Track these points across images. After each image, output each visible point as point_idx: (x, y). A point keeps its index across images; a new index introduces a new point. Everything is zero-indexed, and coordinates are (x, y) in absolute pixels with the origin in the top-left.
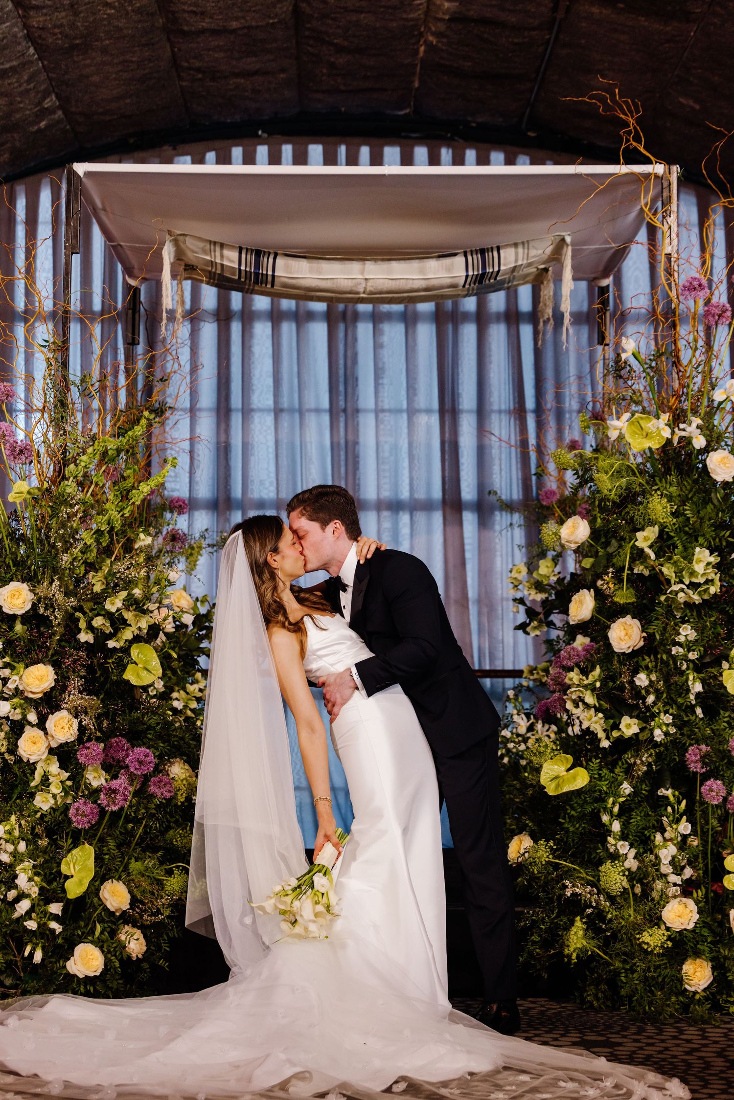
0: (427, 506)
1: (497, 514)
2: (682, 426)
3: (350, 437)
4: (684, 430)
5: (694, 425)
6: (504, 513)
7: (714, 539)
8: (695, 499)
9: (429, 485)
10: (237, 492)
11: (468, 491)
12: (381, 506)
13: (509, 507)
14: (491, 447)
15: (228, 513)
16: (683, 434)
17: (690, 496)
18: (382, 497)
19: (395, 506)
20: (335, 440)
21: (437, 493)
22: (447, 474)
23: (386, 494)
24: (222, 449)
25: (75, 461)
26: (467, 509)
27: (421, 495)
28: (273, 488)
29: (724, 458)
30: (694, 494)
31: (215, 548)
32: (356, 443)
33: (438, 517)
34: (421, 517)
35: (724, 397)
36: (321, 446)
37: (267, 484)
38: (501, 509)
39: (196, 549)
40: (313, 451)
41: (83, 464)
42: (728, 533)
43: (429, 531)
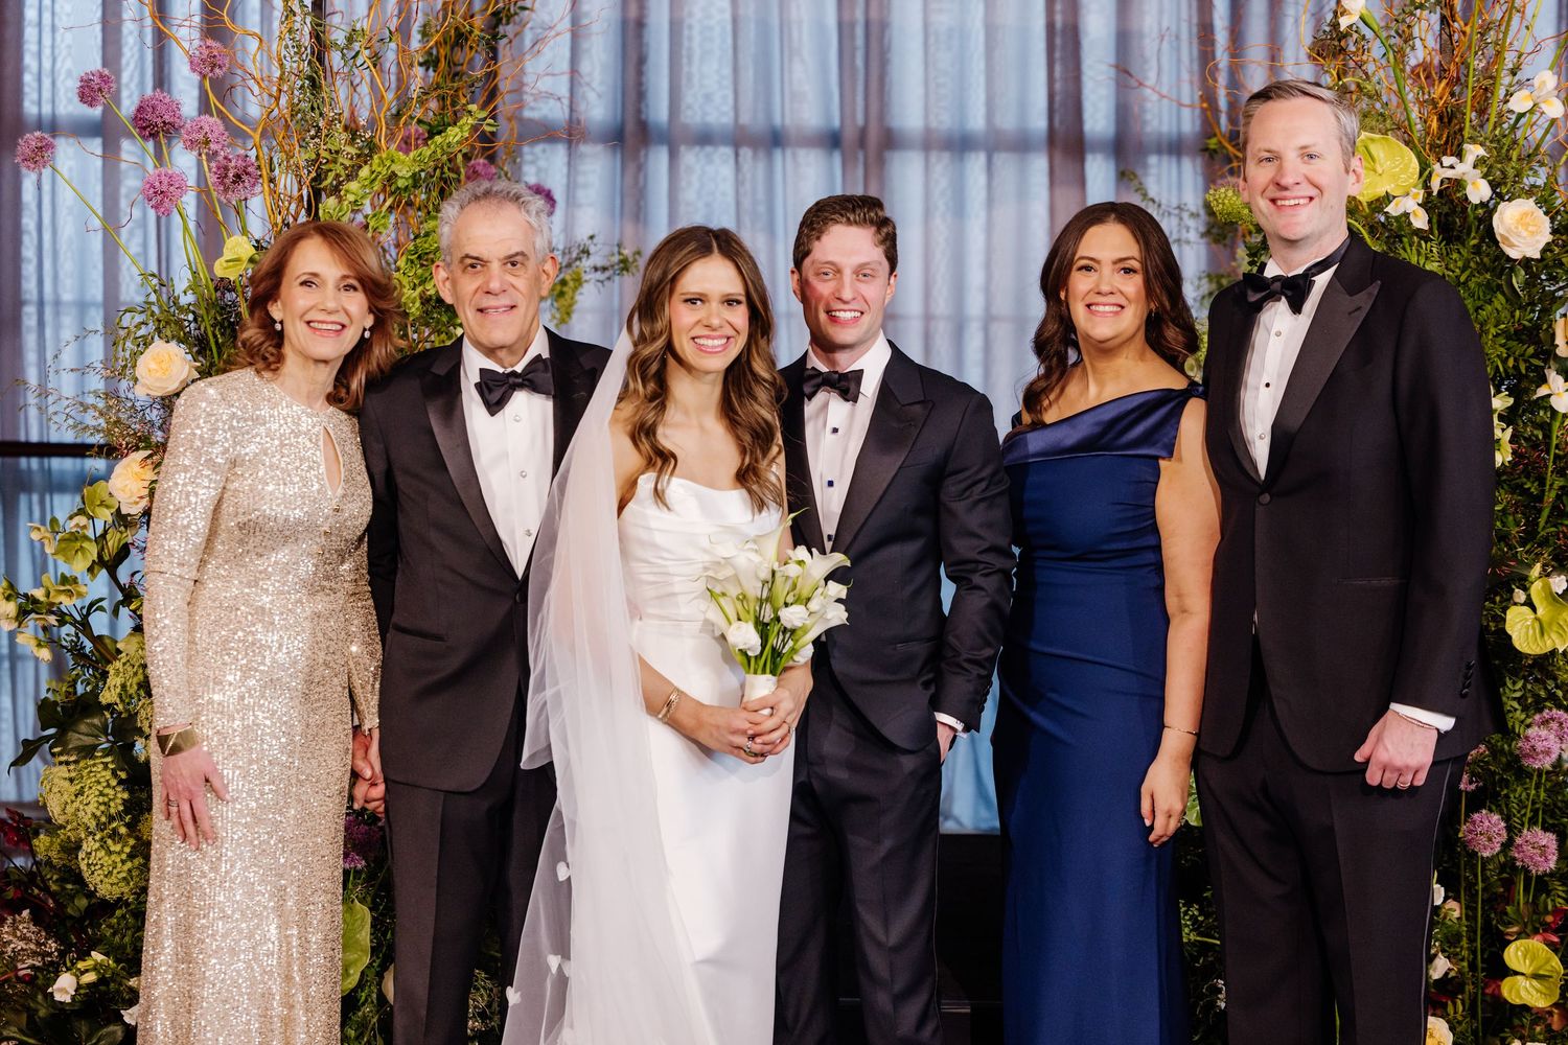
0: (1021, 145)
1: (1153, 160)
2: (1448, 160)
3: (874, 14)
4: (1452, 167)
5: (1470, 159)
6: (1165, 158)
7: (1504, 362)
8: (1472, 285)
9: (1023, 106)
10: (659, 110)
11: (1098, 118)
12: (930, 143)
13: (1174, 148)
14: (1141, 35)
15: (642, 153)
16: (1450, 174)
17: (1462, 279)
18: (934, 124)
19: (959, 145)
20: (846, 17)
21: (1039, 122)
22: (1058, 86)
23: (944, 121)
24: (632, 26)
25: (335, 190)
26: (1094, 150)
27: (1007, 122)
28: (728, 108)
29: (1526, 214)
30: (1472, 275)
31: (607, 274)
32: (884, 26)
33: (1039, 164)
34: (1005, 163)
35: (1528, 105)
36: (820, 26)
37: (717, 99)
38: (1159, 151)
39: (571, 284)
40: (804, 37)
41: (351, 198)
42: (1531, 350)
43: (1022, 195)
